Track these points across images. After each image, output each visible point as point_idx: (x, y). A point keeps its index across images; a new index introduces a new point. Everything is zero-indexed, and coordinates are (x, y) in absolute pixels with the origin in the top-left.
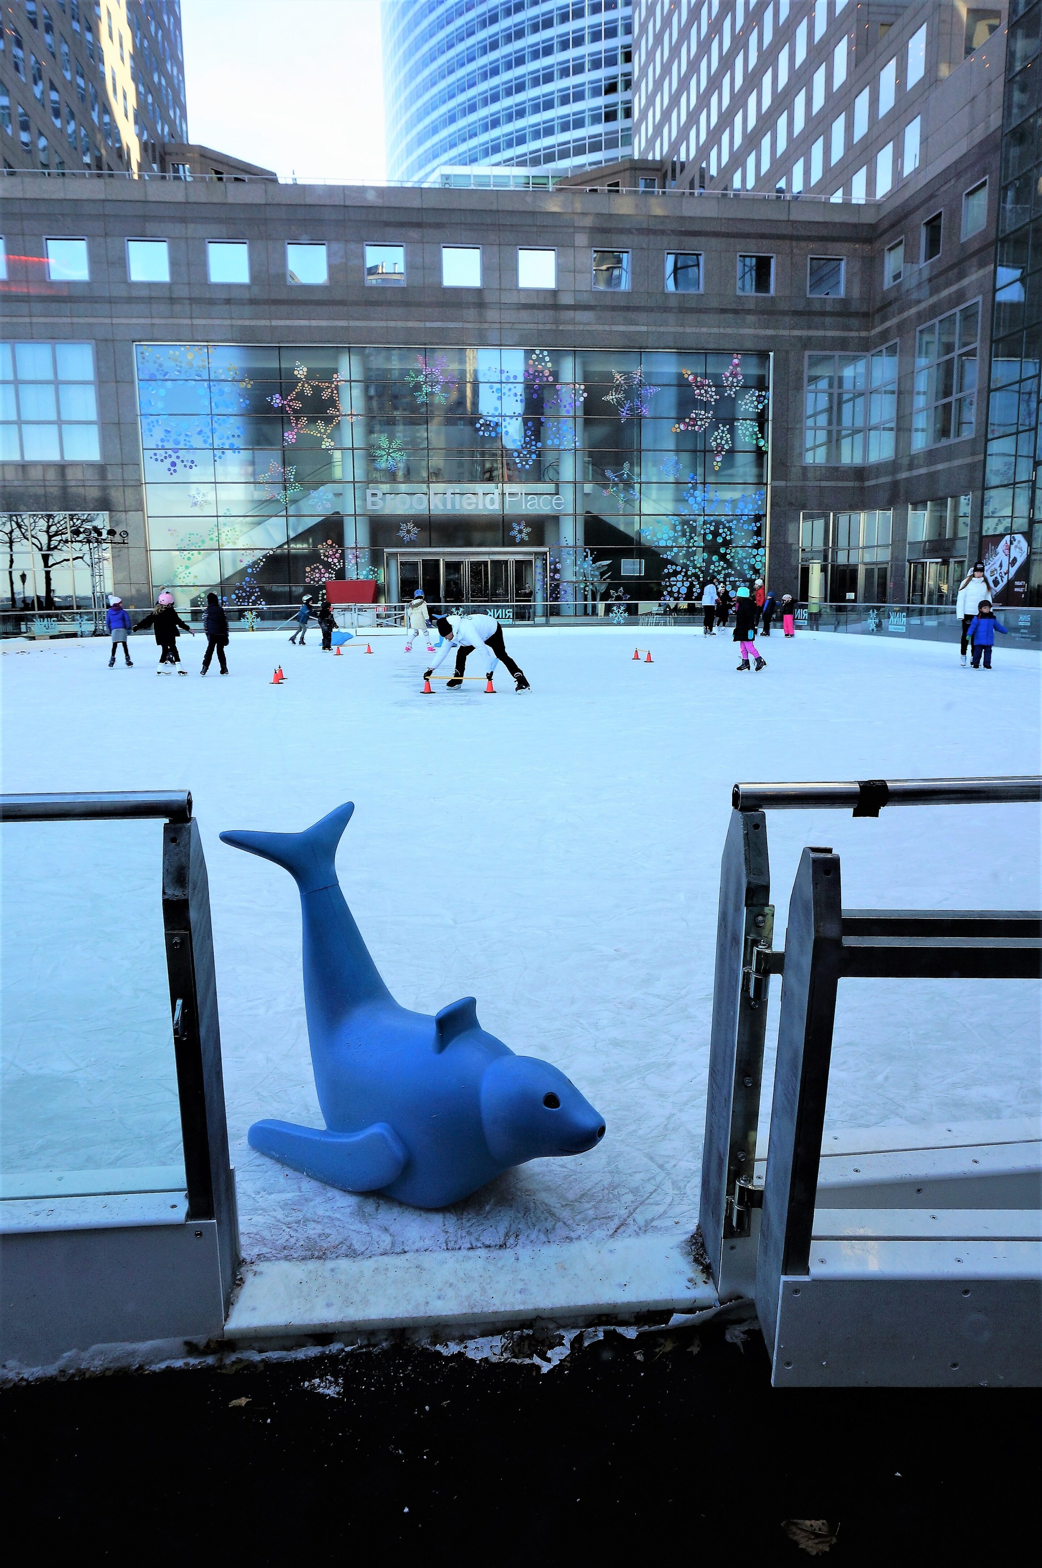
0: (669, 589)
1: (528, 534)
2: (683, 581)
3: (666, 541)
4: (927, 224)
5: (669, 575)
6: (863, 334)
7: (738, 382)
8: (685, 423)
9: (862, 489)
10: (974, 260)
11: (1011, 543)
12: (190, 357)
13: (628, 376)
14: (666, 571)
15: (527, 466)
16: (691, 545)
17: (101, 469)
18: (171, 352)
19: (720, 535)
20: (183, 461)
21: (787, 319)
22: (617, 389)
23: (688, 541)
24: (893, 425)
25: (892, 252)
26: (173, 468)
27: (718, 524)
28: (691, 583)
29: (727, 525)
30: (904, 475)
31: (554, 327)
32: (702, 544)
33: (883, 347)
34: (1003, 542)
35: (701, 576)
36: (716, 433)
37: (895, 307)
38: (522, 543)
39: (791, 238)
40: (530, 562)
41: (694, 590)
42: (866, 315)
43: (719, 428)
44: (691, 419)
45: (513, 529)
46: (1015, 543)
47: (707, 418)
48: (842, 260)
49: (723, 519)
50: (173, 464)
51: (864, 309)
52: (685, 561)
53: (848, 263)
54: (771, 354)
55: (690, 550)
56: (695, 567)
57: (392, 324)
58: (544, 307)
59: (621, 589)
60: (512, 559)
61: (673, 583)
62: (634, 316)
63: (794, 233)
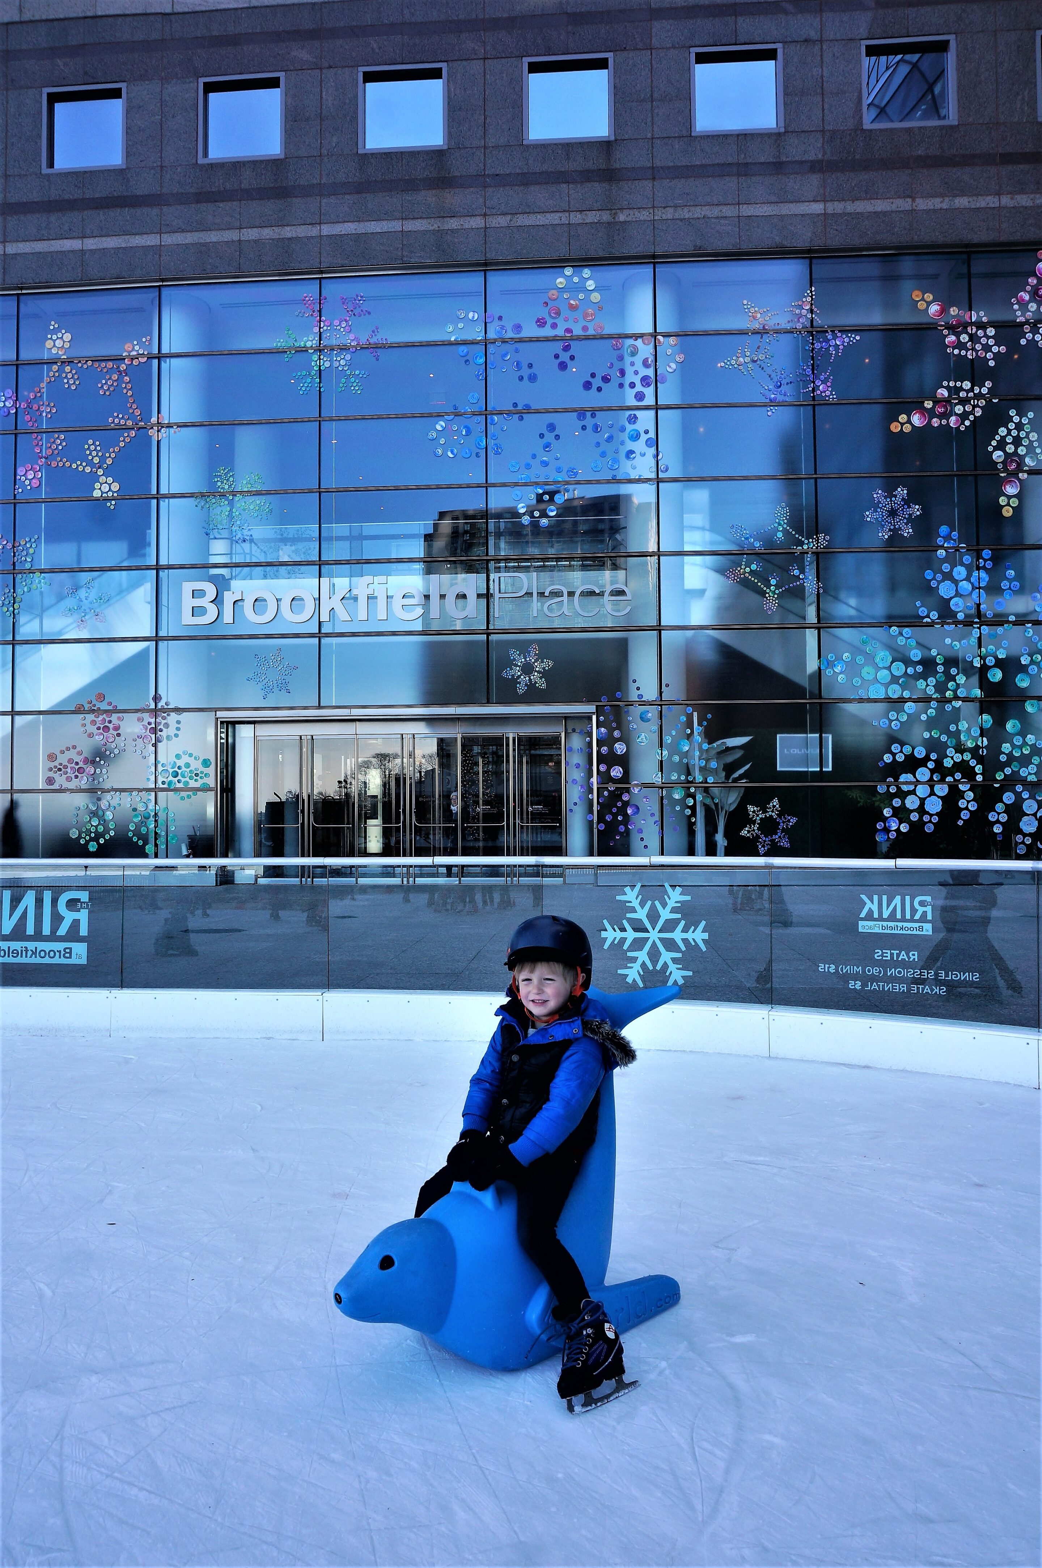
0: (897, 802)
1: (544, 674)
2: (931, 783)
3: (887, 686)
5: (893, 770)
8: (922, 410)
14: (887, 759)
15: (544, 522)
16: (949, 694)
22: (757, 340)
23: (941, 688)
28: (953, 788)
31: (606, 217)
32: (977, 693)
35: (979, 769)
36: (1003, 431)
38: (533, 695)
40: (555, 741)
41: (962, 804)
43: (1010, 419)
44: (937, 402)
45: (511, 664)
47: (979, 396)
49: (1029, 631)
52: (935, 734)
55: (948, 707)
56: (960, 749)
57: (251, 234)
58: (587, 176)
59: (775, 802)
60: (511, 733)
61: (905, 788)
62: (793, 183)
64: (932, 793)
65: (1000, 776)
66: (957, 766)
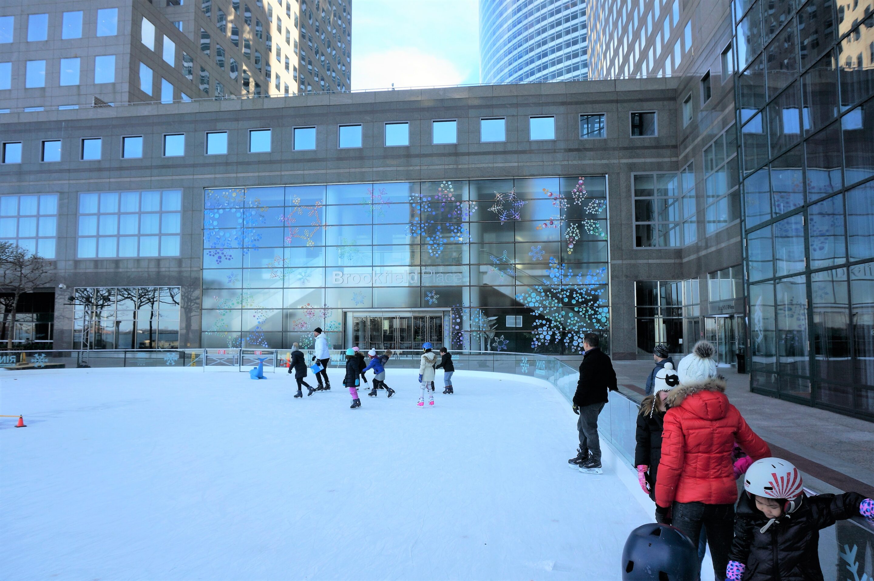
0: (537, 337)
1: (437, 299)
2: (547, 331)
3: (534, 303)
4: (701, 80)
5: (537, 327)
6: (674, 159)
7: (583, 195)
9: (681, 264)
12: (234, 195)
13: (506, 195)
14: (535, 324)
15: (437, 255)
16: (553, 305)
17: (179, 261)
18: (224, 193)
19: (574, 298)
20: (225, 256)
21: (616, 152)
22: (498, 203)
23: (551, 303)
24: (694, 219)
25: (687, 104)
26: (219, 260)
27: (572, 291)
28: (554, 333)
29: (579, 291)
30: (703, 253)
31: (455, 166)
32: (561, 305)
33: (686, 166)
36: (568, 229)
37: (690, 138)
38: (433, 305)
39: (617, 101)
40: (440, 318)
41: (556, 337)
42: (675, 147)
43: (571, 226)
44: (550, 221)
45: (427, 296)
47: (562, 219)
48: (654, 113)
49: (576, 287)
50: (220, 257)
51: (673, 143)
52: (549, 317)
53: (659, 115)
54: (607, 176)
55: (552, 309)
56: (556, 321)
57: (352, 170)
58: (450, 155)
59: (503, 336)
60: (428, 315)
61: (540, 332)
62: (509, 157)
63: (619, 98)
64: (548, 334)
65: (567, 329)
66: (555, 326)
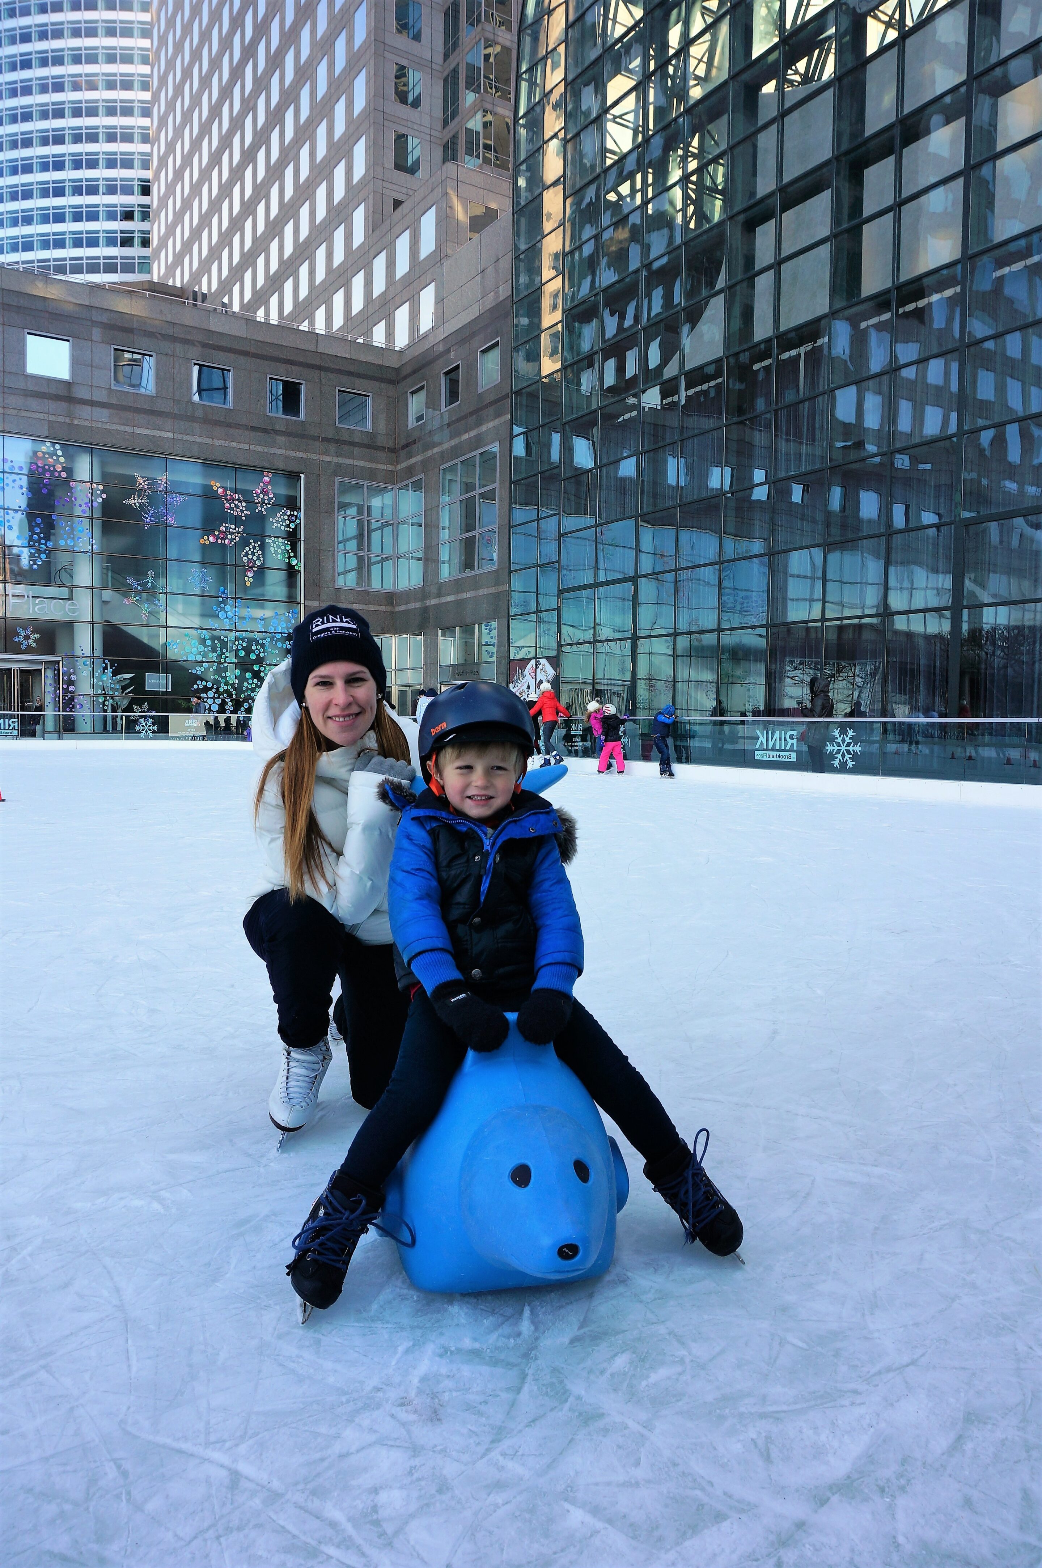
1: (36, 641)
2: (214, 698)
3: (195, 655)
4: (446, 373)
6: (390, 468)
7: (269, 499)
8: (214, 535)
9: (393, 613)
10: (491, 410)
11: (537, 667)
13: (152, 482)
14: (195, 687)
15: (35, 567)
16: (222, 660)
19: (254, 652)
21: (317, 444)
22: (141, 493)
23: (219, 656)
24: (421, 555)
25: (415, 396)
27: (250, 641)
28: (223, 700)
29: (260, 642)
30: (433, 602)
31: (68, 420)
32: (234, 660)
33: (409, 482)
34: (529, 666)
35: (234, 693)
36: (247, 549)
37: (419, 445)
38: (29, 650)
39: (320, 368)
40: (40, 672)
42: (392, 450)
43: (251, 544)
44: (220, 532)
45: (18, 635)
46: (540, 667)
47: (238, 532)
48: (369, 396)
49: (256, 636)
51: (390, 444)
52: (216, 677)
53: (374, 401)
54: (303, 476)
55: (222, 666)
56: (227, 684)
58: (57, 398)
59: (146, 704)
60: (16, 667)
62: (159, 421)
63: (323, 364)
64: (214, 702)
65: (242, 696)
66: (225, 691)
